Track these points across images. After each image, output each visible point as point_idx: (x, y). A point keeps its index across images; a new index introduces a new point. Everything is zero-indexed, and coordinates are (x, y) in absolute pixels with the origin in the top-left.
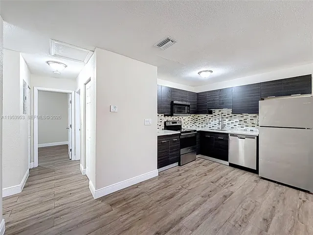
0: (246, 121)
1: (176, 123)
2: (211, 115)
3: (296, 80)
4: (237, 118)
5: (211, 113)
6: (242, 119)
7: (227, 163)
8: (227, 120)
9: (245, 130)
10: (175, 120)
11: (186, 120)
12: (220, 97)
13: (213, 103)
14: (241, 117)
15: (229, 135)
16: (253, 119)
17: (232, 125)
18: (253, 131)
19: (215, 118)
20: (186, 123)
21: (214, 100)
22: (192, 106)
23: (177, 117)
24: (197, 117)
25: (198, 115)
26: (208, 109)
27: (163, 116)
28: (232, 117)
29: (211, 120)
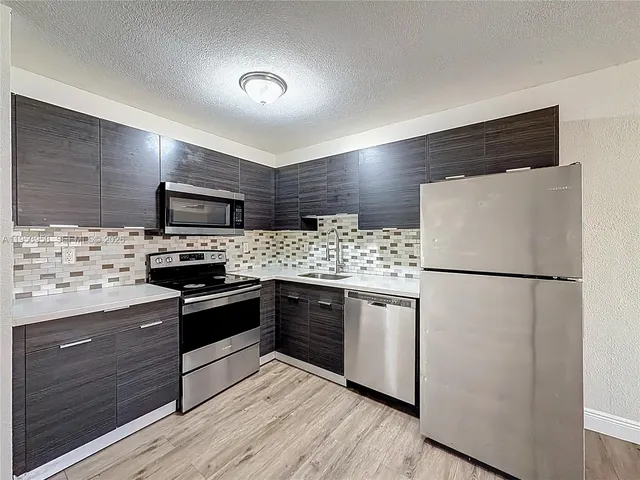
0: (395, 249)
1: (200, 257)
2: (314, 233)
3: (517, 124)
4: (374, 243)
5: (312, 225)
6: (387, 243)
7: (342, 380)
8: (351, 246)
9: (392, 274)
10: (198, 246)
11: (246, 248)
12: (330, 180)
13: (311, 198)
14: (385, 237)
15: (346, 295)
16: (411, 245)
17: (363, 262)
18: (411, 276)
19: (323, 240)
20: (246, 257)
21: (314, 189)
22: (257, 206)
23: (207, 240)
24: (280, 238)
25: (284, 233)
26: (302, 214)
27: (141, 237)
28: (362, 237)
29: (314, 246)
